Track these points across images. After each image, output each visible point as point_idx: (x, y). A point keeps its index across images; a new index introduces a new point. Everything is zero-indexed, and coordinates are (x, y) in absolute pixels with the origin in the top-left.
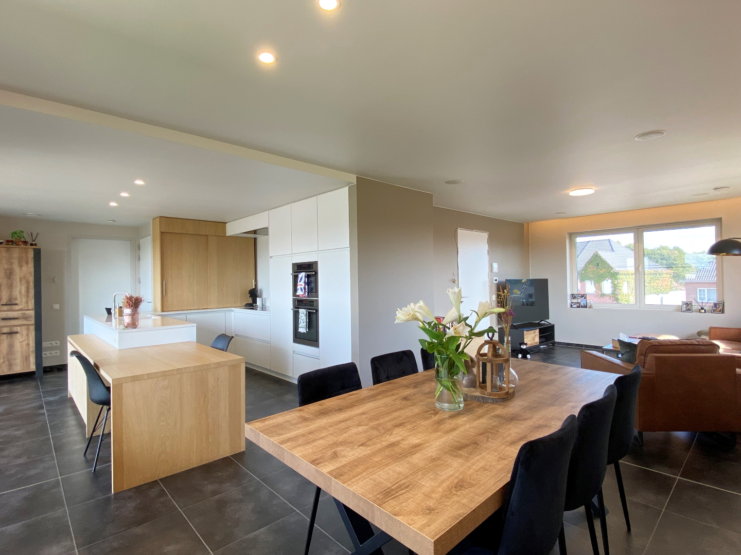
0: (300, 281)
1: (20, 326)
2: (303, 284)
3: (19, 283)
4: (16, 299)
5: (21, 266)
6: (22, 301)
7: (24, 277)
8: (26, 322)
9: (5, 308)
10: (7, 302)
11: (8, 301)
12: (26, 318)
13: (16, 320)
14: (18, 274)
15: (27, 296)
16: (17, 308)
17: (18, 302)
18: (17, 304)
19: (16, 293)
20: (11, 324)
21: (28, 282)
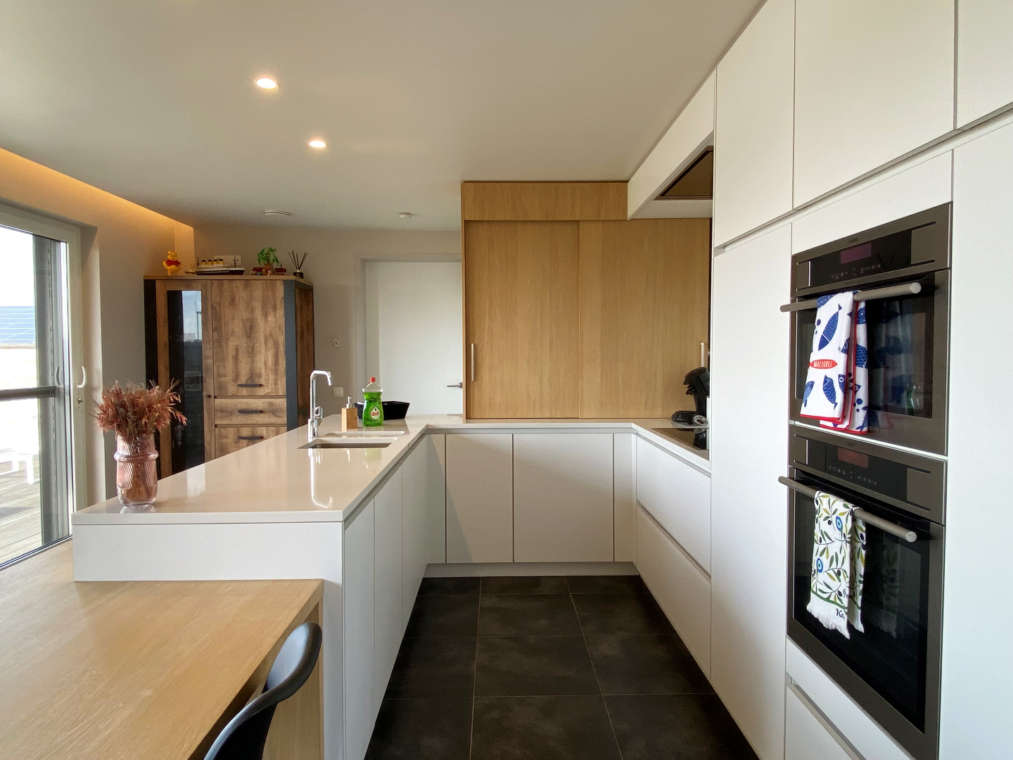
0: (823, 343)
1: (267, 425)
2: (841, 359)
3: (263, 346)
4: (260, 376)
5: (266, 315)
6: (268, 379)
7: (271, 335)
8: (273, 420)
9: (244, 391)
10: (247, 381)
11: (249, 378)
12: (274, 411)
13: (262, 415)
14: (262, 329)
15: (276, 372)
16: (261, 391)
17: (262, 381)
18: (261, 385)
19: (260, 365)
20: (254, 422)
21: (276, 345)
